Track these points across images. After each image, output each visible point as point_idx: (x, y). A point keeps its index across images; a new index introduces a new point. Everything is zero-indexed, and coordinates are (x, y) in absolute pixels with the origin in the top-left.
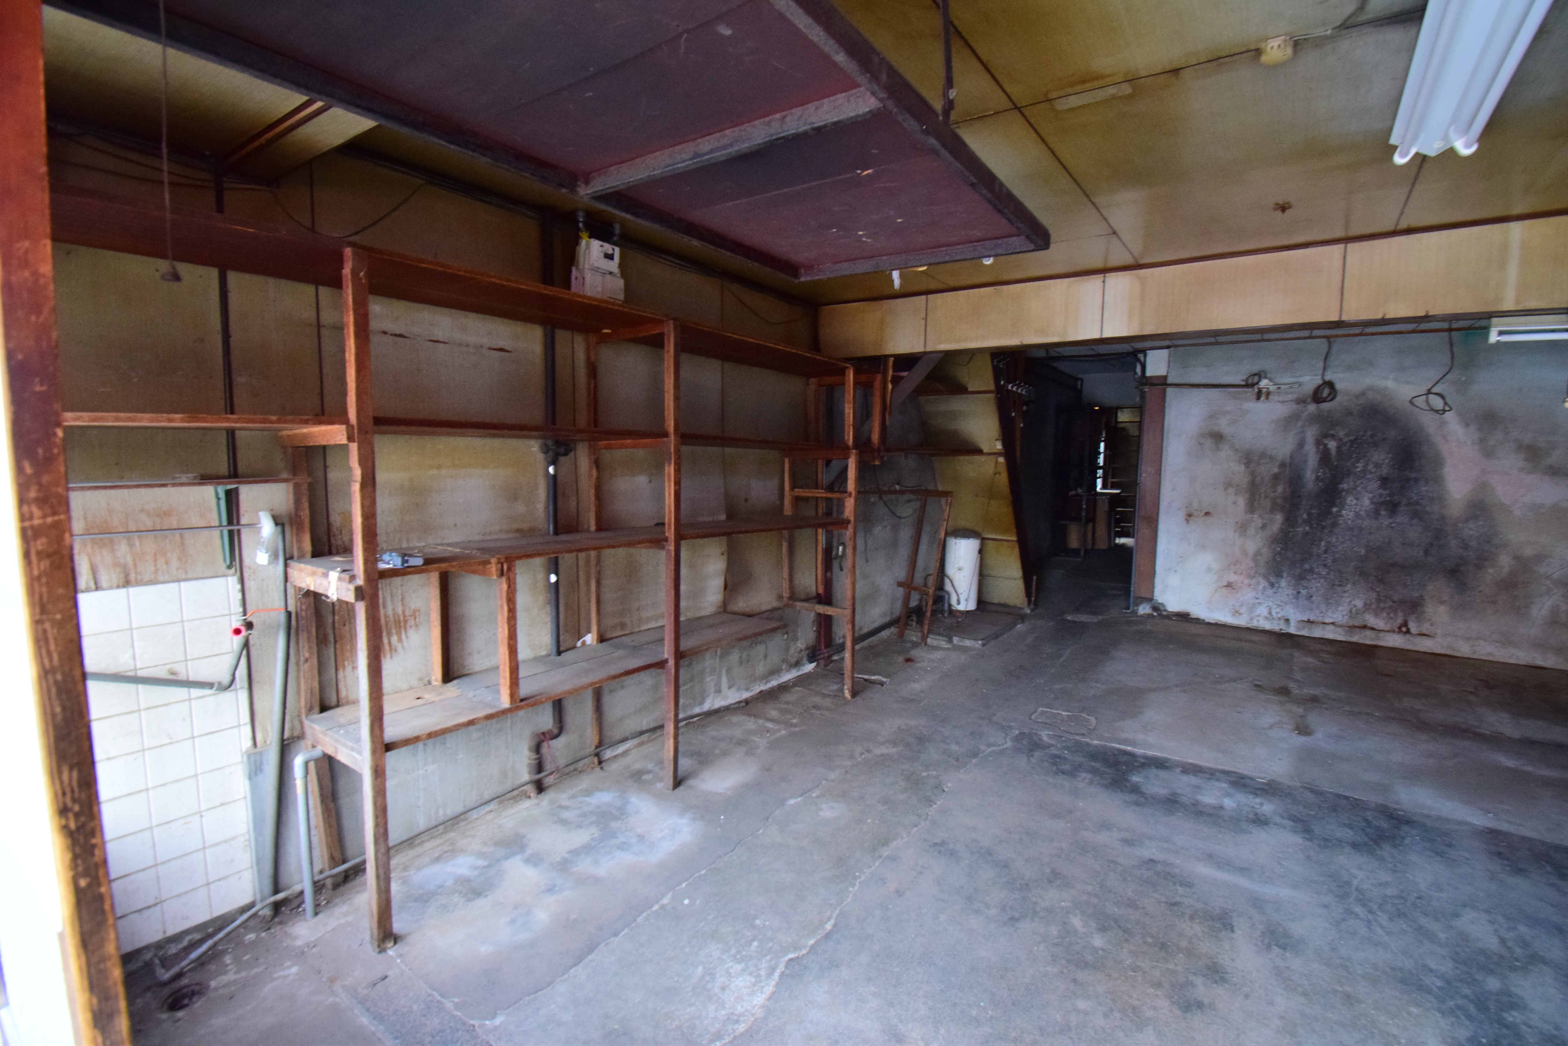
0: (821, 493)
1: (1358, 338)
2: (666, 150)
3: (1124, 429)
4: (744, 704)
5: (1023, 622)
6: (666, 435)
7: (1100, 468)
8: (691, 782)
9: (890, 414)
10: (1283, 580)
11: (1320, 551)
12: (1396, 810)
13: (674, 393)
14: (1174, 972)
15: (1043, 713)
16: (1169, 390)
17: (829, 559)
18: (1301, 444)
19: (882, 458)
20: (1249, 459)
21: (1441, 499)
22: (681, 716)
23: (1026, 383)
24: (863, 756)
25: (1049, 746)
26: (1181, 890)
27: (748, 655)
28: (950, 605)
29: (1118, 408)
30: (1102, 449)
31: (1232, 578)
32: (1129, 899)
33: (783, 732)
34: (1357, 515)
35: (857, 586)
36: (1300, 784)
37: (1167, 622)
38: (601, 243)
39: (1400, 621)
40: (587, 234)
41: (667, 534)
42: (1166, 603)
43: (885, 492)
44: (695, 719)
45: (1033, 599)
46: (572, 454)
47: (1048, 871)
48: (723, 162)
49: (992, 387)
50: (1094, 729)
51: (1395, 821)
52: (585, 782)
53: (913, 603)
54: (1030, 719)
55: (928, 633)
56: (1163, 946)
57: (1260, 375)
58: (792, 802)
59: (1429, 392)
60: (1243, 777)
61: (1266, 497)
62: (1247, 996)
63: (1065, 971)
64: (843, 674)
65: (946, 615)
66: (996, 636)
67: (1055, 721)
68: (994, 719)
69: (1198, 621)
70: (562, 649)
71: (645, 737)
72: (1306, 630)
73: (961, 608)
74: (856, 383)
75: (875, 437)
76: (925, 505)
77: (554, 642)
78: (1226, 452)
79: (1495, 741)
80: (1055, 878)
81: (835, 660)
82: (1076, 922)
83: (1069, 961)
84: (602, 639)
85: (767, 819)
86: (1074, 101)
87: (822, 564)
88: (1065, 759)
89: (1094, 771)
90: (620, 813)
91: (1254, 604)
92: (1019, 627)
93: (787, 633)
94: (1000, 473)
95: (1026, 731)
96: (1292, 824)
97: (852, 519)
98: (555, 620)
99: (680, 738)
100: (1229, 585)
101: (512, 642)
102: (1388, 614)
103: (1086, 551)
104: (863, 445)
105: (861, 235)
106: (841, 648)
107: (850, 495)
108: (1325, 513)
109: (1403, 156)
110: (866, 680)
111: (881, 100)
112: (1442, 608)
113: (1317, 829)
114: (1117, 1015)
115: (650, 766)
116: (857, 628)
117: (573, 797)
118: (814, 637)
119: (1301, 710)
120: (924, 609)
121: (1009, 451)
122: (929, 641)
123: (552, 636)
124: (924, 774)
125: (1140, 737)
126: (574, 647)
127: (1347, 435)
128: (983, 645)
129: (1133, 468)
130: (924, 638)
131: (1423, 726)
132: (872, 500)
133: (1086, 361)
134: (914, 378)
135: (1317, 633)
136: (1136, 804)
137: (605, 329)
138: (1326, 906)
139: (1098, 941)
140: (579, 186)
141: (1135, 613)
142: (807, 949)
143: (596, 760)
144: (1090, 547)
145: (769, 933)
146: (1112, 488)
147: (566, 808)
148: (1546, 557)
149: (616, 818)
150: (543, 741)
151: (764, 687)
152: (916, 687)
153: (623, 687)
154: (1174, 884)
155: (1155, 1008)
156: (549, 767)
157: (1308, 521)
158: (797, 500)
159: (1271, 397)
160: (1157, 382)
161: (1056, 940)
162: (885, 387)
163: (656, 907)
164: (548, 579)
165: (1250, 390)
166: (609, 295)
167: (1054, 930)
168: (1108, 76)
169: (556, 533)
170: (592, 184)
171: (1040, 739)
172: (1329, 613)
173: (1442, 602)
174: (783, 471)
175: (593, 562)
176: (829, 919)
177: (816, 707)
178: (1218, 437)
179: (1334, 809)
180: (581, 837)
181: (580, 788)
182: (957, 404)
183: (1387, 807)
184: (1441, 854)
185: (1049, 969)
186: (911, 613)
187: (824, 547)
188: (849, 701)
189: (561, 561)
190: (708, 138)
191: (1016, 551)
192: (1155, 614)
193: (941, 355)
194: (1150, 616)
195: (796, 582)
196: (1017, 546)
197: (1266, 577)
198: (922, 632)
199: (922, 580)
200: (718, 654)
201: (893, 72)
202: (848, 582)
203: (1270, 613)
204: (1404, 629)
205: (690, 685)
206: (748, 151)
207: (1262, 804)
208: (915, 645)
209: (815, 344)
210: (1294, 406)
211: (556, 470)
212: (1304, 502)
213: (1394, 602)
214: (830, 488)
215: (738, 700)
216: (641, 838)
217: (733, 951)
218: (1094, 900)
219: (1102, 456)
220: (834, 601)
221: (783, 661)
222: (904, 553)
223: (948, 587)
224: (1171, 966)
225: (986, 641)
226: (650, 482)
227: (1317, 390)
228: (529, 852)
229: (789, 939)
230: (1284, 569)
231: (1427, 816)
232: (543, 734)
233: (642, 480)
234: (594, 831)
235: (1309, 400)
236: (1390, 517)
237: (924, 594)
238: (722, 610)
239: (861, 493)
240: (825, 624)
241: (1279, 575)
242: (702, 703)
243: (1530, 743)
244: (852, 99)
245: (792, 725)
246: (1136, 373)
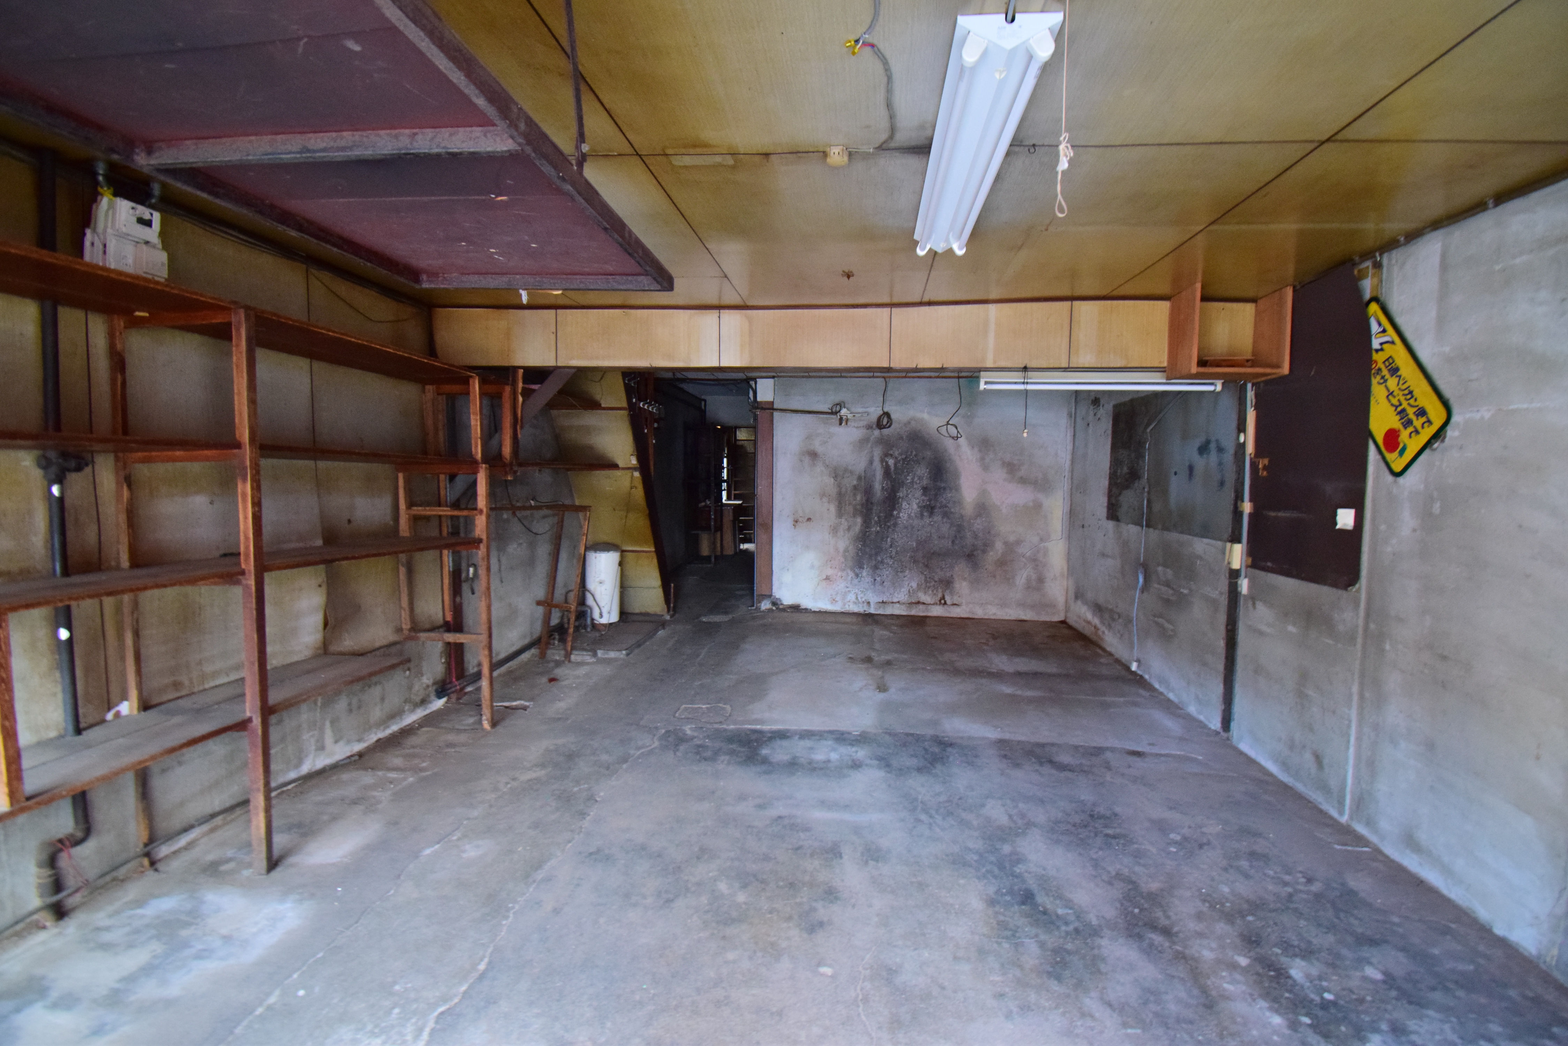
0: (445, 511)
1: (904, 380)
2: (265, 137)
3: (742, 446)
4: (357, 758)
5: (664, 628)
6: (238, 446)
7: (725, 481)
8: (292, 860)
9: (522, 427)
10: (864, 571)
11: (887, 546)
12: (943, 737)
13: (248, 395)
14: (800, 904)
15: (686, 709)
16: (776, 414)
17: (457, 581)
18: (871, 462)
19: (515, 472)
20: (837, 473)
21: (959, 503)
22: (273, 784)
23: (656, 402)
24: (509, 786)
25: (692, 738)
26: (802, 835)
27: (360, 701)
28: (593, 620)
29: (736, 428)
30: (725, 465)
31: (830, 572)
32: (764, 854)
33: (411, 779)
34: (909, 516)
35: (493, 608)
36: (881, 731)
37: (785, 614)
38: (132, 204)
39: (940, 595)
40: (112, 190)
41: (243, 566)
42: (782, 598)
43: (520, 508)
44: (290, 787)
45: (672, 605)
46: (88, 470)
47: (696, 849)
48: (338, 163)
49: (624, 404)
50: (730, 716)
51: (942, 746)
52: (132, 891)
53: (555, 621)
54: (674, 717)
55: (573, 648)
56: (792, 885)
57: (841, 405)
58: (428, 851)
59: (948, 424)
60: (843, 733)
61: (850, 504)
62: (854, 906)
63: (715, 932)
64: (480, 705)
65: (589, 630)
66: (639, 645)
67: (696, 714)
68: (642, 723)
69: (806, 611)
70: (82, 725)
71: (218, 820)
72: (881, 609)
73: (604, 621)
74: (482, 394)
75: (507, 451)
76: (562, 521)
77: (70, 719)
78: (819, 468)
79: (999, 676)
80: (704, 853)
81: (470, 692)
82: (722, 887)
83: (718, 922)
84: (145, 706)
85: (399, 876)
86: (687, 161)
87: (449, 589)
88: (708, 746)
89: (732, 753)
90: (194, 916)
91: (845, 592)
92: (661, 633)
93: (409, 669)
94: (636, 488)
95: (671, 728)
96: (878, 762)
97: (484, 537)
98: (69, 689)
99: (274, 812)
100: (827, 578)
101: (7, 724)
102: (933, 591)
103: (716, 557)
104: (493, 459)
105: (493, 253)
106: (478, 676)
107: (481, 511)
108: (889, 516)
109: (922, 249)
110: (506, 707)
111: (520, 144)
112: (964, 584)
113: (894, 763)
114: (759, 954)
115: (230, 853)
116: (494, 655)
117: (117, 912)
118: (443, 670)
119: (880, 673)
120: (566, 626)
121: (643, 466)
122: (573, 657)
123: (65, 711)
124: (576, 789)
125: (767, 715)
126: (103, 721)
127: (901, 454)
128: (628, 655)
129: (751, 482)
130: (568, 656)
131: (957, 672)
132: (505, 516)
133: (710, 385)
134: (546, 392)
135: (889, 611)
136: (766, 773)
137: (139, 311)
138: (903, 820)
139: (741, 898)
140: (138, 154)
141: (758, 609)
142: (460, 997)
143: (146, 862)
144: (719, 553)
145: (412, 995)
146: (735, 499)
147: (108, 929)
148: (1022, 542)
149: (187, 924)
150: (61, 850)
151: (382, 734)
152: (561, 705)
153: (180, 763)
154: (798, 831)
155: (788, 939)
156: (71, 882)
157: (879, 523)
158: (416, 520)
159: (849, 423)
160: (767, 406)
161: (707, 908)
162: (515, 400)
163: (260, 1011)
164: (55, 635)
165: (835, 417)
166: (144, 270)
167: (704, 900)
168: (714, 146)
169: (66, 572)
170: (157, 154)
171: (685, 734)
172: (896, 594)
173: (965, 579)
174: (396, 488)
175: (126, 610)
176: (482, 960)
177: (450, 745)
178: (813, 455)
179: (904, 745)
180: (139, 957)
181: (125, 900)
182: (590, 419)
183: (937, 737)
184: (970, 764)
185: (701, 935)
186: (552, 631)
187: (451, 569)
188: (488, 732)
189: (75, 612)
190: (322, 134)
191: (655, 561)
192: (774, 608)
193: (573, 371)
194: (770, 610)
195: (418, 610)
196: (654, 555)
197: (852, 569)
198: (565, 649)
199: (563, 598)
200: (319, 704)
201: (530, 122)
202: (483, 605)
203: (857, 598)
204: (942, 602)
205: (282, 746)
206: (371, 158)
207: (857, 752)
208: (558, 664)
209: (431, 349)
210: (865, 431)
211: (62, 491)
212: (875, 508)
213: (936, 582)
214: (456, 505)
215: (349, 754)
216: (227, 939)
217: (369, 1027)
218: (736, 863)
219: (725, 470)
220: (465, 629)
221: (405, 702)
222: (542, 569)
223: (590, 601)
224: (798, 900)
225: (630, 650)
226: (211, 503)
227: (879, 419)
228: (54, 994)
229: (437, 994)
230: (864, 562)
231: (962, 738)
232: (60, 841)
233: (199, 502)
234: (157, 947)
235: (874, 426)
236: (930, 517)
237: (565, 611)
238: (321, 651)
239: (494, 509)
240: (456, 653)
241: (861, 568)
242: (298, 765)
243: (1019, 674)
244: (489, 135)
245: (422, 770)
246: (749, 398)
